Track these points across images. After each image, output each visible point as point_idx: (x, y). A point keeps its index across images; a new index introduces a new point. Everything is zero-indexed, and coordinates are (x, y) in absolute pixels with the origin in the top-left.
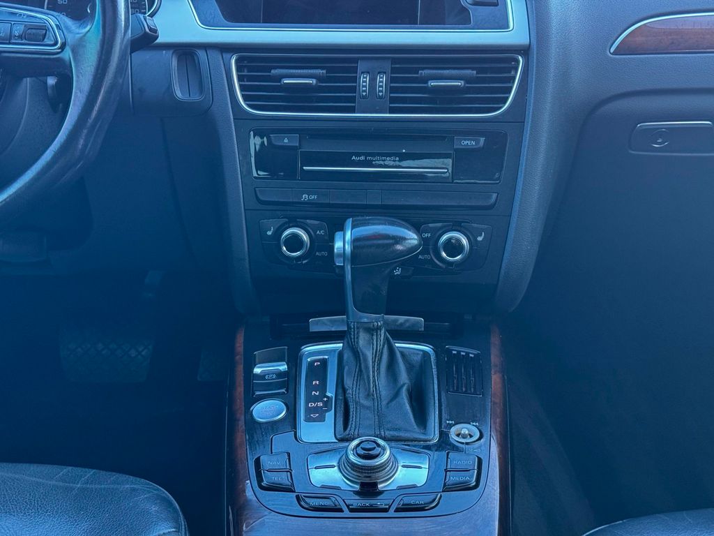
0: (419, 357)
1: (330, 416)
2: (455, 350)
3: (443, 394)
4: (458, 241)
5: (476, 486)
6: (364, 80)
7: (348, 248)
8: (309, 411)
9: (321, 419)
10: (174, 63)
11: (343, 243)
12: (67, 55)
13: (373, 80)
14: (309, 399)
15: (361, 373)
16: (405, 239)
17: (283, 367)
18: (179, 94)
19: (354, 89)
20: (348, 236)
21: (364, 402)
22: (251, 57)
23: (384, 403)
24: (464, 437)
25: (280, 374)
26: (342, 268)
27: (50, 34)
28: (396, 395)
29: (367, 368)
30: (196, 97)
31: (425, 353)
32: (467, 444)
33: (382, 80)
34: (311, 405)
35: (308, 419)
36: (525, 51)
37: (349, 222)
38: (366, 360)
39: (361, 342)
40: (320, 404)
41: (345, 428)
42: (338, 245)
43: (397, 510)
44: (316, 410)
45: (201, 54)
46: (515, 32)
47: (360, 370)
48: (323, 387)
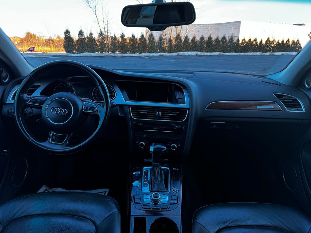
0: (166, 170)
1: (148, 185)
2: (174, 169)
3: (171, 180)
4: (175, 146)
5: (177, 203)
6: (157, 113)
7: (153, 151)
8: (144, 184)
9: (147, 186)
10: (119, 108)
11: (152, 149)
12: (99, 113)
13: (158, 113)
14: (145, 181)
15: (155, 176)
16: (164, 149)
17: (139, 173)
18: (120, 115)
19: (154, 115)
20: (153, 148)
21: (155, 182)
22: (134, 108)
23: (159, 182)
24: (175, 191)
25: (139, 174)
26: (152, 154)
27: (95, 110)
28: (161, 181)
29: (156, 174)
30: (123, 115)
31: (168, 170)
32: (176, 193)
33: (160, 113)
34: (145, 182)
35: (144, 186)
36: (189, 109)
37: (153, 144)
38: (156, 173)
39: (155, 169)
40: (146, 182)
41: (151, 189)
42: (151, 149)
43: (162, 209)
44: (146, 184)
45: (124, 106)
46: (186, 105)
47: (155, 175)
48: (147, 178)
